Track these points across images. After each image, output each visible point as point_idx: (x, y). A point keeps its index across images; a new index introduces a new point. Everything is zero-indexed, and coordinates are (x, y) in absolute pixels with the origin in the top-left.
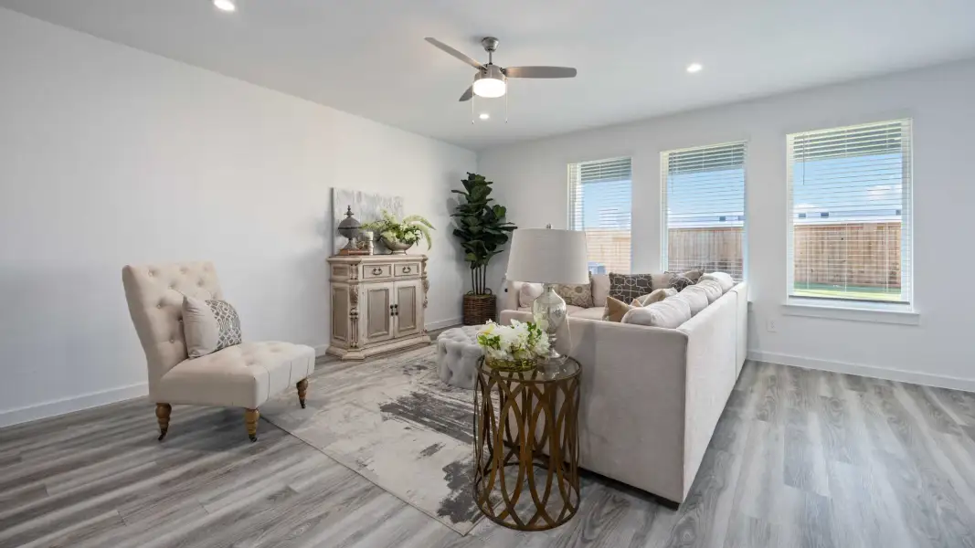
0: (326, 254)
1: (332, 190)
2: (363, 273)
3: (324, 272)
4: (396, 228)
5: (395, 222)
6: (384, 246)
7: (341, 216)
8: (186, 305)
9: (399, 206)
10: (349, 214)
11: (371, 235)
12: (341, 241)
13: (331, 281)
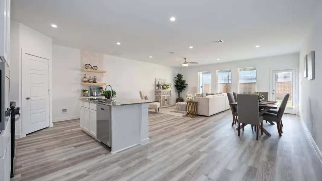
0: (155, 90)
1: (155, 79)
2: (162, 93)
3: (154, 93)
4: (166, 85)
5: (166, 84)
6: (164, 88)
7: (157, 83)
8: (146, 96)
9: (165, 80)
10: (158, 83)
11: (162, 86)
12: (157, 88)
13: (155, 95)
